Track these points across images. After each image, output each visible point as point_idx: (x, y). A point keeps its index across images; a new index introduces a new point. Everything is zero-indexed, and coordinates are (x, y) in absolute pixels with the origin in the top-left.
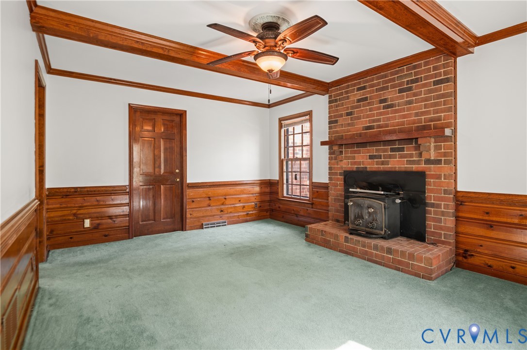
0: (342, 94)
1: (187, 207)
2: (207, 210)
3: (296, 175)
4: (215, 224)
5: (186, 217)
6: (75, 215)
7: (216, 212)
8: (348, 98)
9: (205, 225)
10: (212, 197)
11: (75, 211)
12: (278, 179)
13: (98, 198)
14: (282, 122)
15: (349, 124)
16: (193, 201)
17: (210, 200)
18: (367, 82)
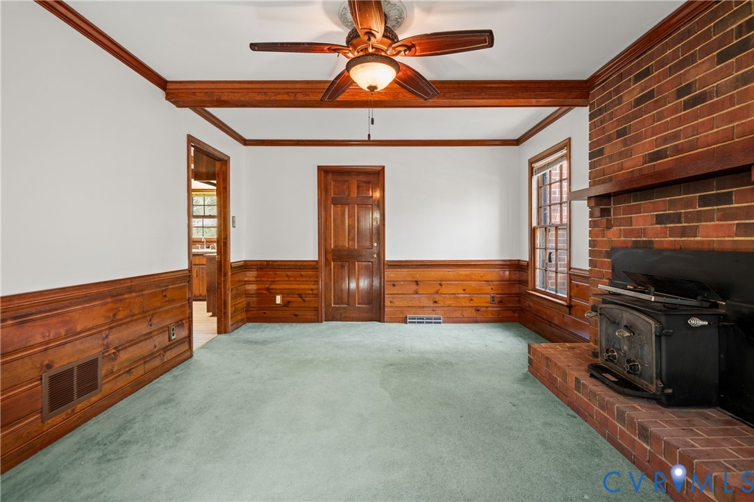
0: (609, 96)
1: (386, 292)
2: (413, 298)
3: (550, 253)
4: (423, 319)
5: (384, 304)
6: (268, 289)
7: (427, 302)
8: (620, 100)
9: (409, 319)
10: (421, 281)
11: (267, 286)
12: (528, 260)
13: (289, 273)
14: (533, 165)
15: (620, 153)
16: (394, 285)
17: (418, 284)
18: (652, 58)
